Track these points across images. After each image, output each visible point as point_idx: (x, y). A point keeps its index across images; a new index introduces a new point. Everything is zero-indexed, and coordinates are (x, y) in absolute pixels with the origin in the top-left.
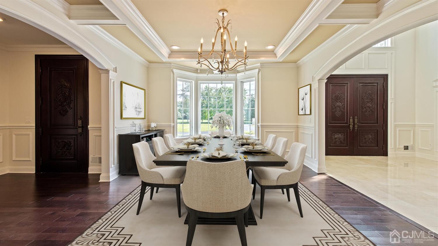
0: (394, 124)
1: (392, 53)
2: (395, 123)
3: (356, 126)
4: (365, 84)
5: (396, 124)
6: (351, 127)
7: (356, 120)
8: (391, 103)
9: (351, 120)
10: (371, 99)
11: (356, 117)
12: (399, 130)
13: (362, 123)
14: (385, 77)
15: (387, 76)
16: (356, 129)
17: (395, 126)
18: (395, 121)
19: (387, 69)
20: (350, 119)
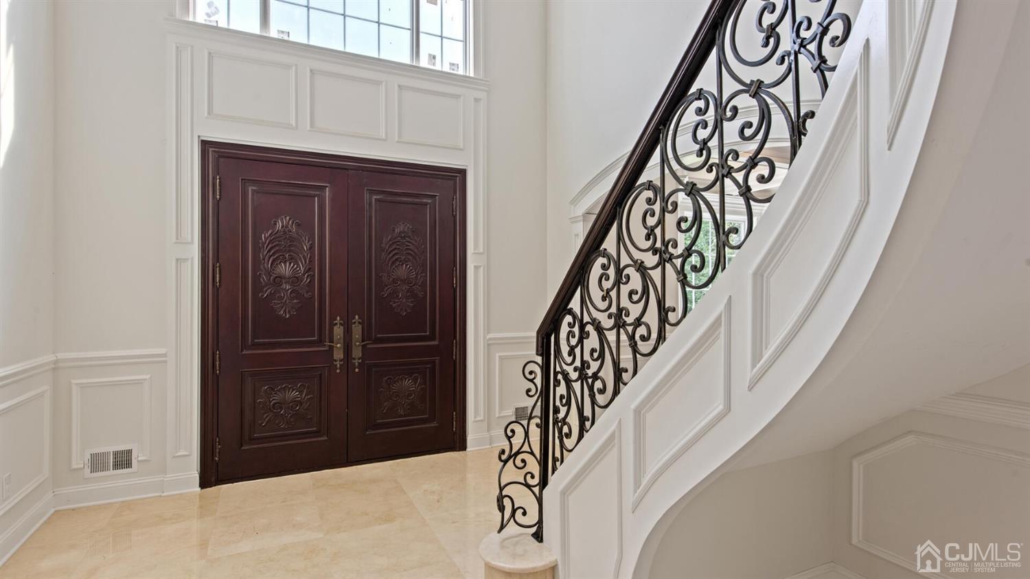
0: (484, 337)
1: (477, 100)
2: (489, 336)
3: (357, 353)
4: (390, 198)
5: (490, 339)
6: (338, 355)
7: (357, 331)
8: (476, 268)
9: (338, 331)
10: (415, 253)
11: (357, 317)
12: (499, 357)
13: (382, 340)
14: (456, 177)
15: (463, 172)
16: (356, 362)
17: (488, 345)
18: (488, 330)
19: (462, 150)
20: (332, 325)
